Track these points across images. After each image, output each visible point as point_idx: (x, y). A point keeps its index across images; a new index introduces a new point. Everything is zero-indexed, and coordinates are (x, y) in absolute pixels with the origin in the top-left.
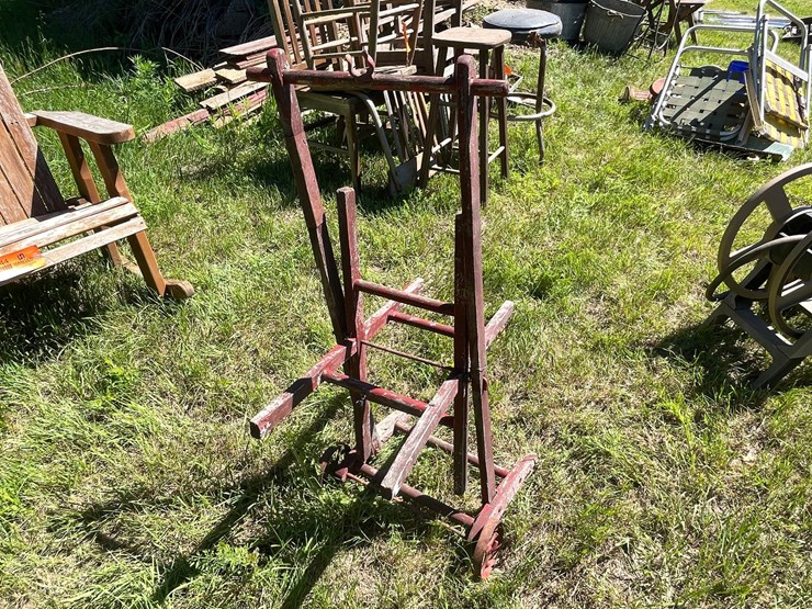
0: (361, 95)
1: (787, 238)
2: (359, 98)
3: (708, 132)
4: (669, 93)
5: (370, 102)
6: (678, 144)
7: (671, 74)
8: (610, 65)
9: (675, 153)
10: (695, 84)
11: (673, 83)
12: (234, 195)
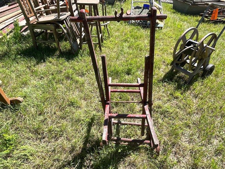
0: (57, 23)
1: (188, 47)
2: (56, 24)
3: (144, 23)
4: (132, 14)
5: (60, 25)
6: (139, 27)
7: (132, 9)
8: (112, 8)
9: (139, 30)
10: (138, 11)
11: (133, 11)
12: (17, 63)
